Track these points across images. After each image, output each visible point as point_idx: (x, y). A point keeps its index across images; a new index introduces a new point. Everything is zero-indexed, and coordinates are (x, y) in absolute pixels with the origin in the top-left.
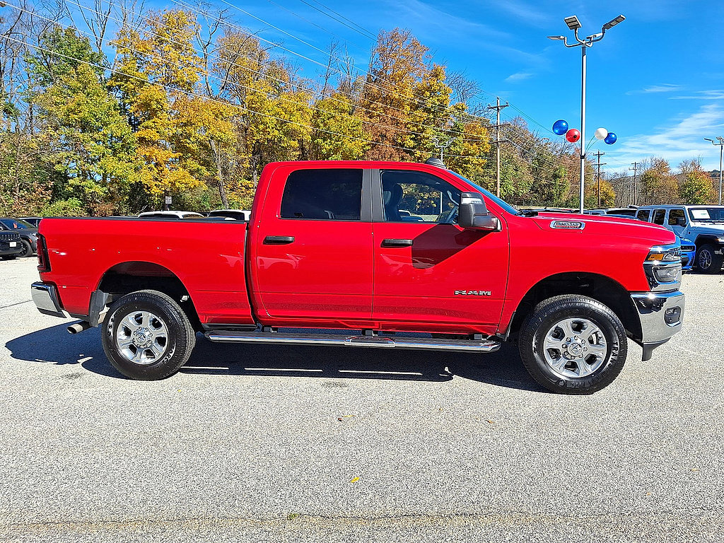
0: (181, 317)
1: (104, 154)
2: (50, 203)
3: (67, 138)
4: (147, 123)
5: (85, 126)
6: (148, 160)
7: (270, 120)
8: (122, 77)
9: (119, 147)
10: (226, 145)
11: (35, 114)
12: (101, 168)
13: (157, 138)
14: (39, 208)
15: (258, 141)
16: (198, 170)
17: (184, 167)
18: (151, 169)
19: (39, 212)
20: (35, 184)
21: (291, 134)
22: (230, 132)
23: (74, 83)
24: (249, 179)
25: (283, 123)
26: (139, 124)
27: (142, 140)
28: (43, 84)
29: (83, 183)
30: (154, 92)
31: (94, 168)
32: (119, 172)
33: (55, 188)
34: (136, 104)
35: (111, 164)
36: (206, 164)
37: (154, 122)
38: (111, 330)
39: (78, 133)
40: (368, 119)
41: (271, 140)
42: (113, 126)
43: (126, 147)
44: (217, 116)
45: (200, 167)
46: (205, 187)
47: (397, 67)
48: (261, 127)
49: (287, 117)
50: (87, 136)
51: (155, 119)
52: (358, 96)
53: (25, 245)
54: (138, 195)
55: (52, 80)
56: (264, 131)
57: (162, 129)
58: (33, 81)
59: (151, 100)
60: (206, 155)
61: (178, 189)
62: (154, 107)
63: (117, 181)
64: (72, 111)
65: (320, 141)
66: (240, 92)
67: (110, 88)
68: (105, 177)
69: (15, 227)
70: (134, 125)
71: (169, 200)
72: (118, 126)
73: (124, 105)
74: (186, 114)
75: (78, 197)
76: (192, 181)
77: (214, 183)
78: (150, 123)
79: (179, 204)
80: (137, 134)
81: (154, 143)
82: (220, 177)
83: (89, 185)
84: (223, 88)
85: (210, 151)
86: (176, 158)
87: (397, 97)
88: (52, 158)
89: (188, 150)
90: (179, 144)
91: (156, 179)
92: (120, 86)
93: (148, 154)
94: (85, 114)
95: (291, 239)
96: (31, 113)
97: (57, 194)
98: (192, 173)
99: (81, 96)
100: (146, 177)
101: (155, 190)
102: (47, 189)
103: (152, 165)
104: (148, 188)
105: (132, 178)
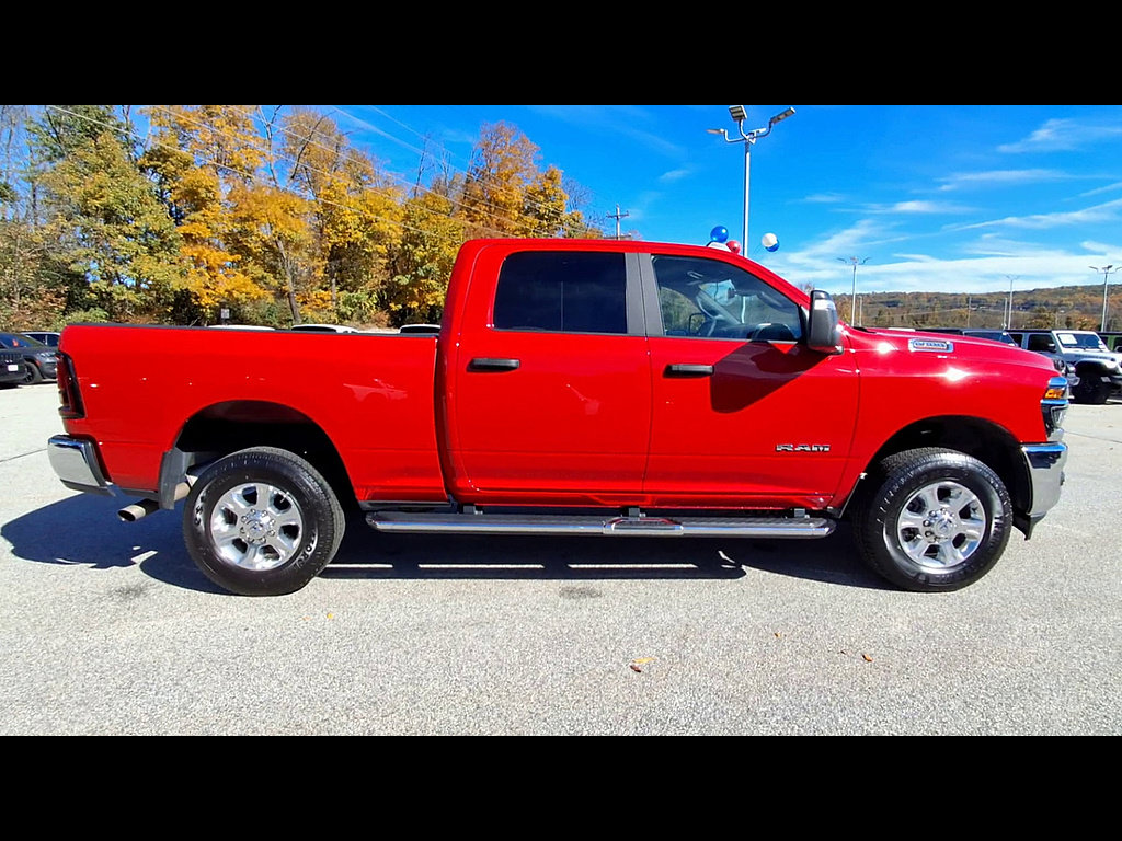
0: (325, 492)
1: (137, 253)
2: (64, 314)
3: (86, 230)
4: (193, 216)
5: (109, 215)
6: (197, 263)
7: (352, 220)
8: (159, 155)
9: (157, 243)
10: (297, 247)
11: (40, 197)
12: (134, 270)
13: (207, 234)
14: (47, 320)
15: (335, 245)
16: (263, 278)
17: (245, 273)
18: (201, 274)
19: (48, 326)
20: (43, 289)
21: (377, 237)
22: (303, 231)
23: (92, 159)
24: (326, 289)
25: (369, 223)
26: (182, 217)
27: (187, 236)
28: (50, 159)
29: (111, 289)
30: (202, 176)
31: (123, 270)
32: (159, 277)
33: (70, 295)
34: (177, 191)
35: (147, 265)
36: (273, 269)
37: (203, 215)
38: (199, 516)
39: (100, 224)
40: (470, 223)
41: (353, 243)
42: (149, 218)
43: (167, 245)
44: (286, 212)
45: (266, 274)
46: (271, 300)
47: (502, 165)
48: (341, 227)
49: (373, 216)
50: (112, 228)
51: (204, 211)
52: (456, 196)
53: (30, 369)
54: (184, 306)
55: (62, 155)
56: (343, 232)
57: (215, 225)
58: (36, 157)
59: (198, 187)
60: (271, 257)
61: (237, 300)
62: (204, 195)
63: (158, 287)
64: (92, 196)
65: (411, 247)
66: (313, 183)
67: (142, 169)
68: (139, 280)
69: (16, 344)
70: (178, 217)
71: (225, 313)
72: (155, 217)
73: (162, 193)
74: (245, 206)
75: (103, 307)
76: (255, 290)
77: (281, 294)
78: (197, 215)
79: (237, 318)
80: (180, 230)
81: (203, 240)
82: (289, 287)
83: (119, 291)
84: (292, 178)
85: (277, 255)
86: (233, 262)
87: (503, 199)
88: (65, 257)
89: (248, 252)
90: (236, 244)
91: (208, 287)
92: (156, 167)
93: (196, 255)
94: (110, 199)
95: (513, 363)
96: (34, 196)
97: (72, 303)
98: (255, 280)
99: (103, 177)
100: (194, 283)
101: (205, 301)
102: (58, 295)
103: (202, 269)
104: (197, 298)
105: (176, 284)
